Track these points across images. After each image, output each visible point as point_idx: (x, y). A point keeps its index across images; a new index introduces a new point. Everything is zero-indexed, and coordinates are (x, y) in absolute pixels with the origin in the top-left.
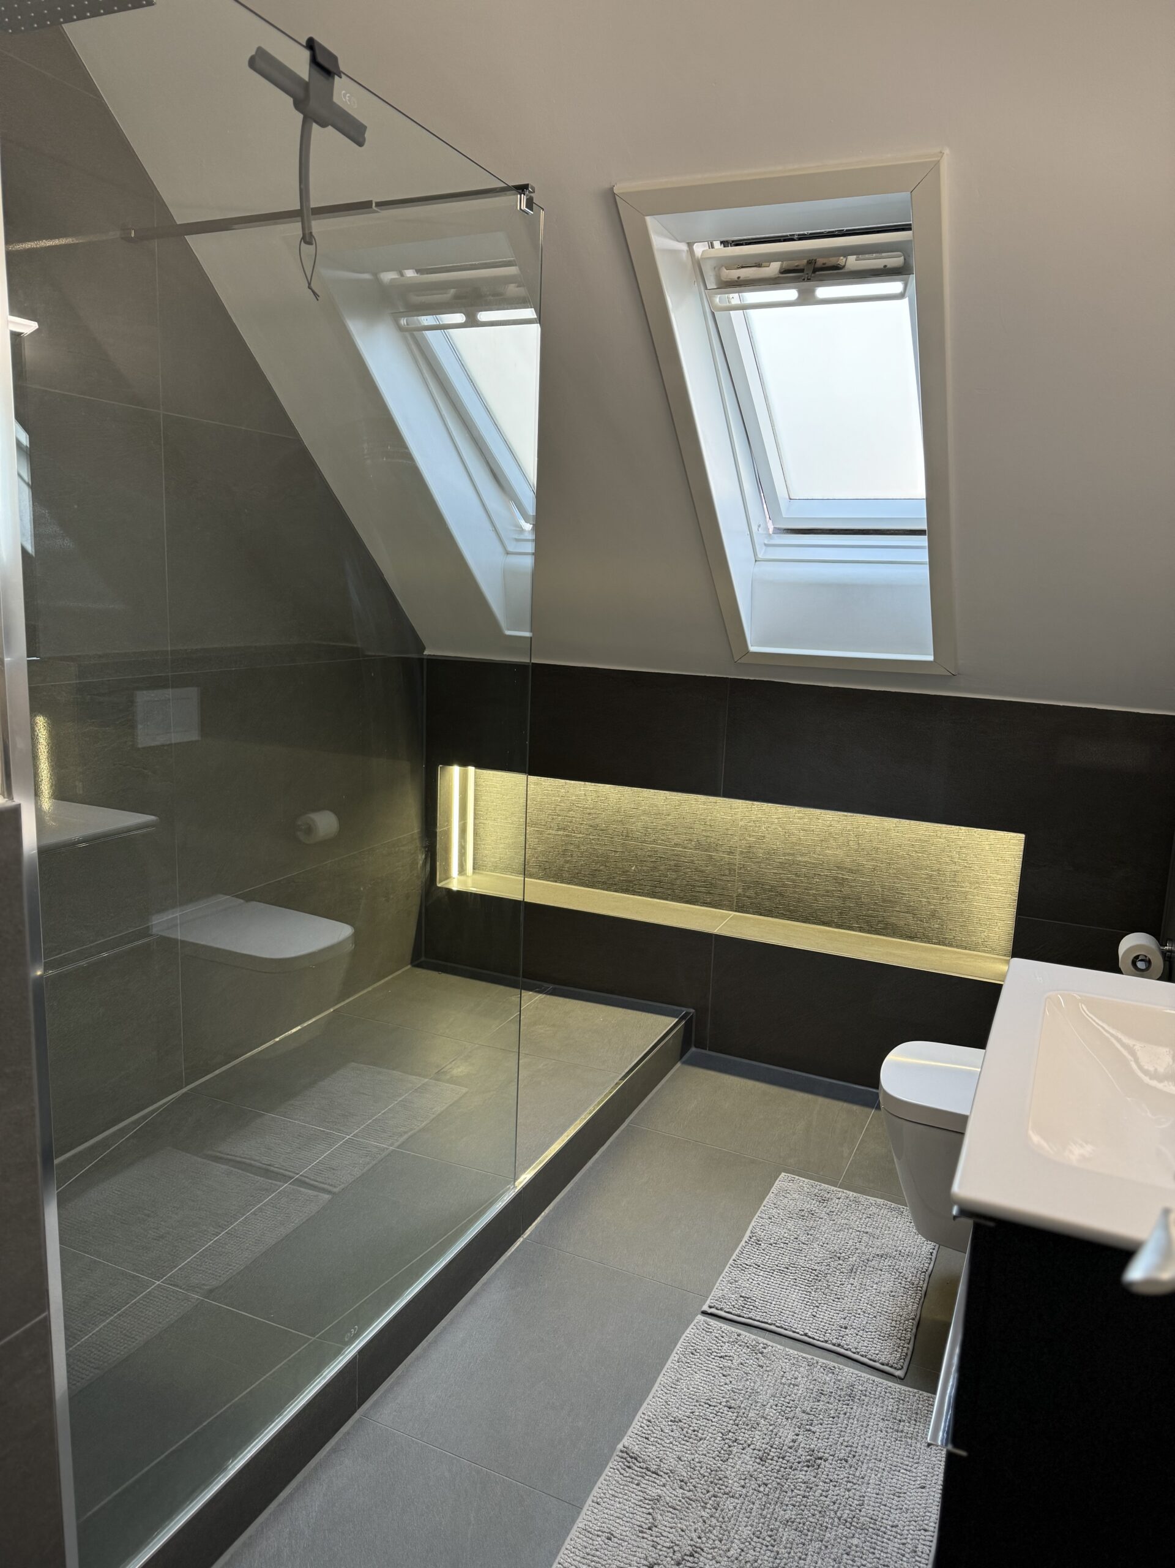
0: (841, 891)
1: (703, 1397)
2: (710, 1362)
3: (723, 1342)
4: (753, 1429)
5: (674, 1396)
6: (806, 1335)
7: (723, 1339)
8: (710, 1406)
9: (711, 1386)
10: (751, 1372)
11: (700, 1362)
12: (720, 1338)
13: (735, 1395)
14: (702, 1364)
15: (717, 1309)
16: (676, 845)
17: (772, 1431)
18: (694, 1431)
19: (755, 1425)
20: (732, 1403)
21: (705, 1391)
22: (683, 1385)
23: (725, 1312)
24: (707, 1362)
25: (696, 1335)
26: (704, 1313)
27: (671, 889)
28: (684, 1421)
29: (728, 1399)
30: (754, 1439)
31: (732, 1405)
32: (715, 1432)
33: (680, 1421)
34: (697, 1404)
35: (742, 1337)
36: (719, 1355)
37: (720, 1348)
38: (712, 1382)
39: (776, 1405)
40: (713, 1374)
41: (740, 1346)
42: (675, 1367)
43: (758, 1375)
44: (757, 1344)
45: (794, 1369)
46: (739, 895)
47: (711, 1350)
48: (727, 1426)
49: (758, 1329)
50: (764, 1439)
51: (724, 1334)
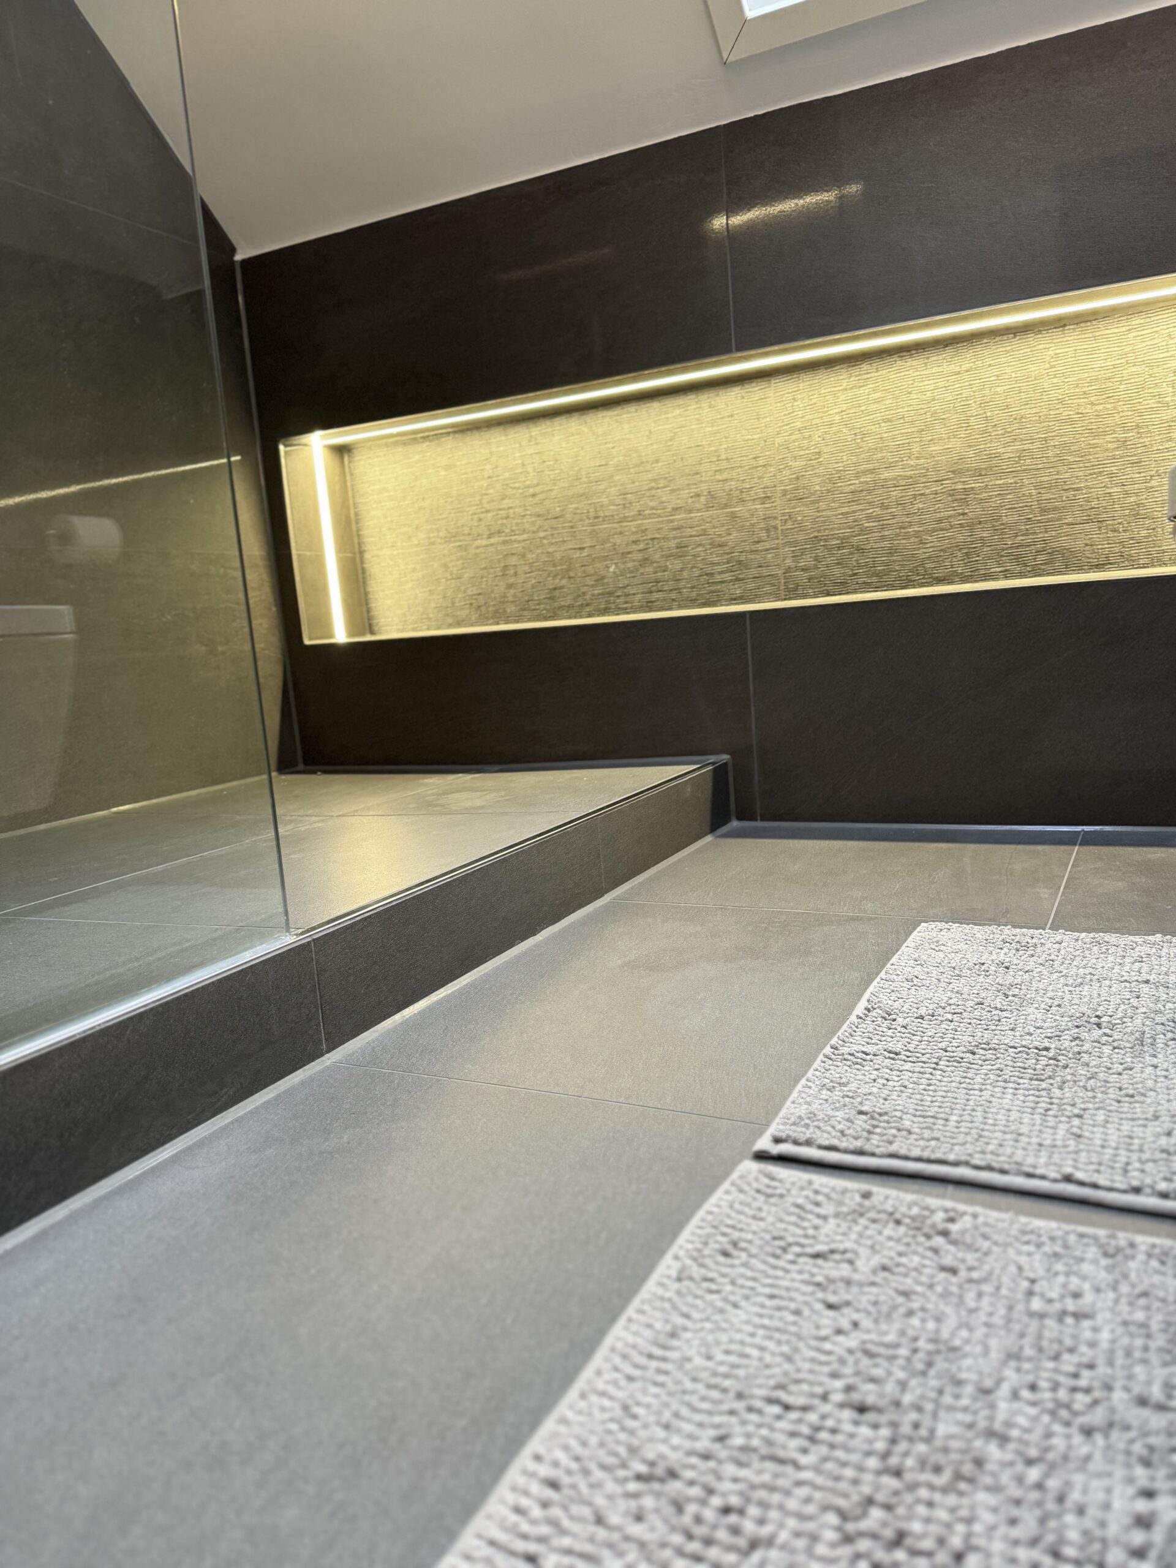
0: (963, 514)
1: (761, 1381)
2: (780, 1273)
3: (819, 1216)
4: (963, 1486)
5: (656, 1384)
6: (1068, 1179)
7: (817, 1210)
8: (787, 1407)
9: (788, 1342)
10: (919, 1289)
11: (749, 1273)
12: (809, 1207)
13: (876, 1365)
14: (754, 1279)
15: (796, 1142)
16: (676, 509)
17: (1039, 1486)
18: (726, 1510)
19: (968, 1469)
20: (868, 1393)
21: (768, 1358)
22: (689, 1346)
23: (821, 1147)
24: (771, 1272)
25: (737, 1206)
26: (762, 1156)
27: (675, 589)
28: (689, 1474)
29: (851, 1380)
30: (977, 1528)
31: (870, 1400)
32: (810, 1509)
33: (672, 1474)
34: (740, 1406)
35: (876, 1200)
36: (809, 1250)
37: (811, 1232)
38: (793, 1329)
39: (1033, 1387)
40: (793, 1306)
41: (874, 1221)
42: (668, 1295)
43: (945, 1295)
44: (926, 1213)
45: (1059, 1267)
46: (788, 570)
47: (780, 1238)
48: (855, 1482)
49: (920, 1182)
50: (1013, 1522)
51: (820, 1198)
